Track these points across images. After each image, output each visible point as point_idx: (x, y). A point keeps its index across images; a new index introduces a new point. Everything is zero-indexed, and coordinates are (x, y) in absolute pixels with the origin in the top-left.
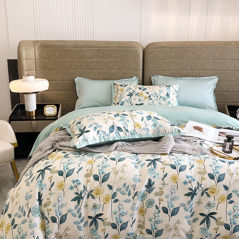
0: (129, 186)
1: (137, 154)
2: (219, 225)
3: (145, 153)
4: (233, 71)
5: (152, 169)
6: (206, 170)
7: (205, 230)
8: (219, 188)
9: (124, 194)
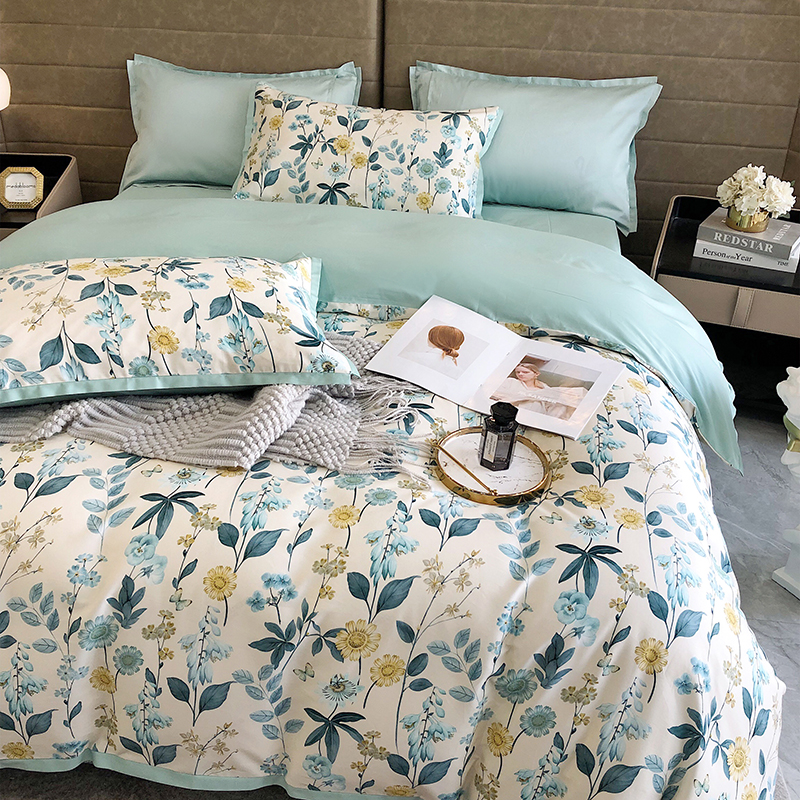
0: (51, 595)
1: (134, 458)
2: (368, 757)
3: (164, 457)
4: (726, 61)
5: (148, 537)
6: (345, 559)
7: (322, 763)
8: (379, 630)
9: (36, 623)
